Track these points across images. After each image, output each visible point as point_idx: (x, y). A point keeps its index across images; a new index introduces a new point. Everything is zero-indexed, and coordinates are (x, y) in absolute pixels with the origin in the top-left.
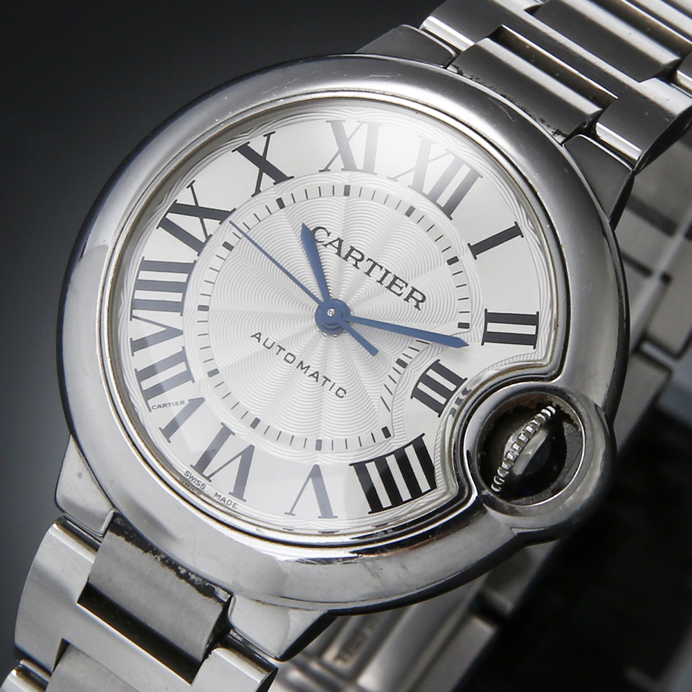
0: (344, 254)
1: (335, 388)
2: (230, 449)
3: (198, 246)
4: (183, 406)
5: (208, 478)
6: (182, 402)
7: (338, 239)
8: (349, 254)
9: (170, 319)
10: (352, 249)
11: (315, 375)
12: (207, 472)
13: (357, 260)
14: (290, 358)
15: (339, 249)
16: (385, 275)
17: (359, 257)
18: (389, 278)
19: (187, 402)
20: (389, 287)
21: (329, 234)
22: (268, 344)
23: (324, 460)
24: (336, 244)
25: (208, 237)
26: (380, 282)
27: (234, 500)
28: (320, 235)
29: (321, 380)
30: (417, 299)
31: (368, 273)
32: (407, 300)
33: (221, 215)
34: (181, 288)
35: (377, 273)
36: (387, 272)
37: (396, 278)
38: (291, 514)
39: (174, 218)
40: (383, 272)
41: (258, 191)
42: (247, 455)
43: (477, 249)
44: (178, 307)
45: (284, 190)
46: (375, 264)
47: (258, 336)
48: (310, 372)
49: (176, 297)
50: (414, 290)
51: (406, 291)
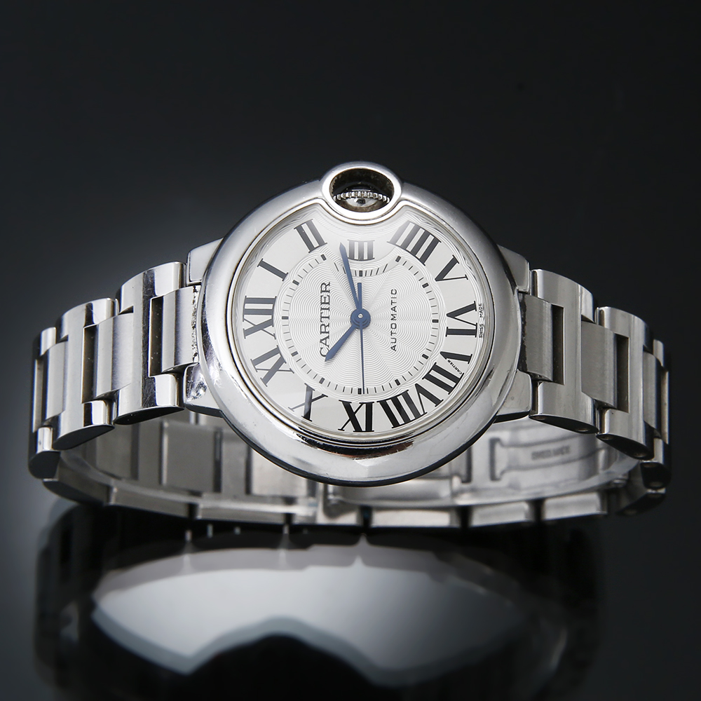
0: (326, 335)
1: (393, 296)
2: (455, 324)
3: (369, 406)
4: (450, 360)
5: (476, 325)
6: (449, 361)
7: (321, 342)
8: (325, 332)
9: (413, 395)
10: (321, 333)
11: (394, 309)
12: (474, 328)
13: (326, 327)
14: (394, 326)
15: (325, 339)
16: (323, 309)
17: (323, 327)
18: (324, 306)
19: (448, 359)
20: (328, 303)
21: (322, 348)
22: (394, 341)
23: (430, 278)
24: (324, 342)
25: (362, 404)
26: (328, 309)
27: (478, 307)
28: (325, 352)
29: (394, 305)
30: (325, 288)
31: (328, 317)
32: (329, 292)
33: (347, 406)
34: (395, 400)
35: (325, 313)
36: (322, 309)
37: (322, 303)
38: (466, 277)
39: (363, 426)
40: (323, 311)
41: (323, 396)
42: (452, 315)
43: (283, 275)
44: (405, 395)
45: (314, 384)
46: (322, 317)
47: (393, 348)
48: (394, 313)
49: (401, 399)
50: (322, 291)
51: (325, 294)
